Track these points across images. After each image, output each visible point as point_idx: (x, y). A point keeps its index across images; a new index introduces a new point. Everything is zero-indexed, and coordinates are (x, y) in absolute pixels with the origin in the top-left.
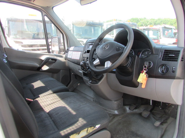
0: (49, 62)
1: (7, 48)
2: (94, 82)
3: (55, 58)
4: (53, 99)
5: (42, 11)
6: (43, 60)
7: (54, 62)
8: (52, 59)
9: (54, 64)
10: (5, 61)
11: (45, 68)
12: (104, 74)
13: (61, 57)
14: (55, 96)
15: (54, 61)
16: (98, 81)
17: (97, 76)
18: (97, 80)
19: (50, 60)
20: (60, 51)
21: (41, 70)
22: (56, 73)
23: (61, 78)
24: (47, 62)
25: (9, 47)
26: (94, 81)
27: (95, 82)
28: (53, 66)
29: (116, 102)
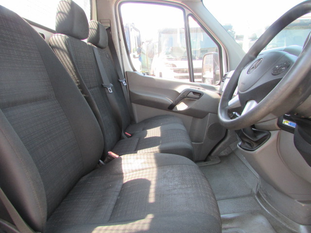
0: (188, 97)
1: (130, 73)
2: (247, 147)
3: (201, 90)
4: (145, 163)
5: (185, 9)
6: (180, 94)
7: (198, 98)
8: (195, 93)
9: (197, 102)
10: (110, 91)
11: (182, 107)
12: (272, 132)
13: (213, 89)
14: (151, 158)
15: (197, 96)
16: (255, 146)
17: (256, 133)
18: (253, 143)
19: (191, 94)
20: (215, 78)
21: (174, 110)
22: (201, 118)
23: (207, 128)
24: (185, 97)
25: (132, 71)
26: (246, 144)
27: (250, 147)
28: (195, 105)
29: (303, 205)
